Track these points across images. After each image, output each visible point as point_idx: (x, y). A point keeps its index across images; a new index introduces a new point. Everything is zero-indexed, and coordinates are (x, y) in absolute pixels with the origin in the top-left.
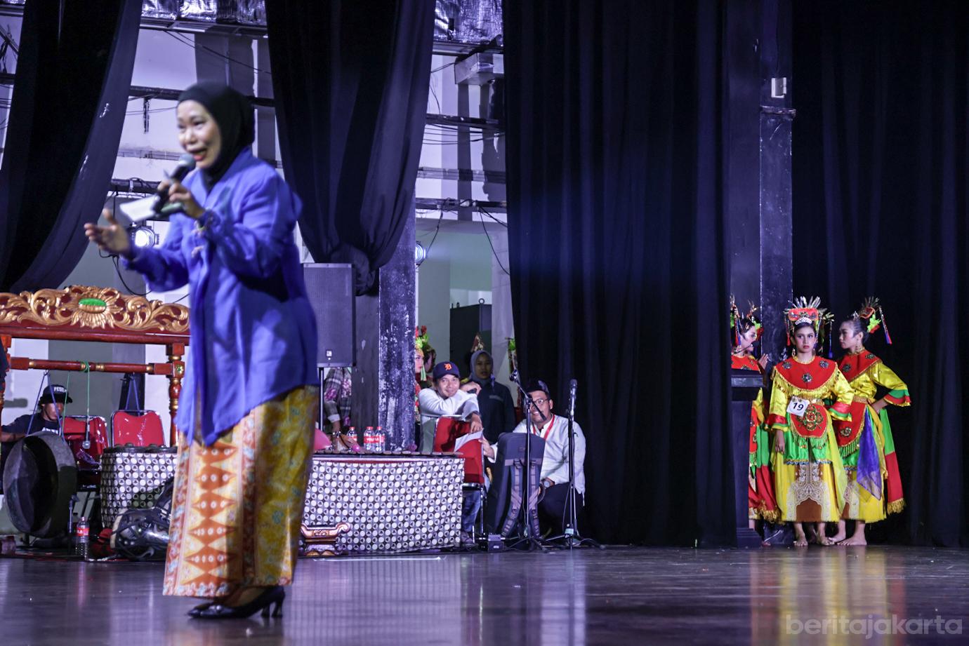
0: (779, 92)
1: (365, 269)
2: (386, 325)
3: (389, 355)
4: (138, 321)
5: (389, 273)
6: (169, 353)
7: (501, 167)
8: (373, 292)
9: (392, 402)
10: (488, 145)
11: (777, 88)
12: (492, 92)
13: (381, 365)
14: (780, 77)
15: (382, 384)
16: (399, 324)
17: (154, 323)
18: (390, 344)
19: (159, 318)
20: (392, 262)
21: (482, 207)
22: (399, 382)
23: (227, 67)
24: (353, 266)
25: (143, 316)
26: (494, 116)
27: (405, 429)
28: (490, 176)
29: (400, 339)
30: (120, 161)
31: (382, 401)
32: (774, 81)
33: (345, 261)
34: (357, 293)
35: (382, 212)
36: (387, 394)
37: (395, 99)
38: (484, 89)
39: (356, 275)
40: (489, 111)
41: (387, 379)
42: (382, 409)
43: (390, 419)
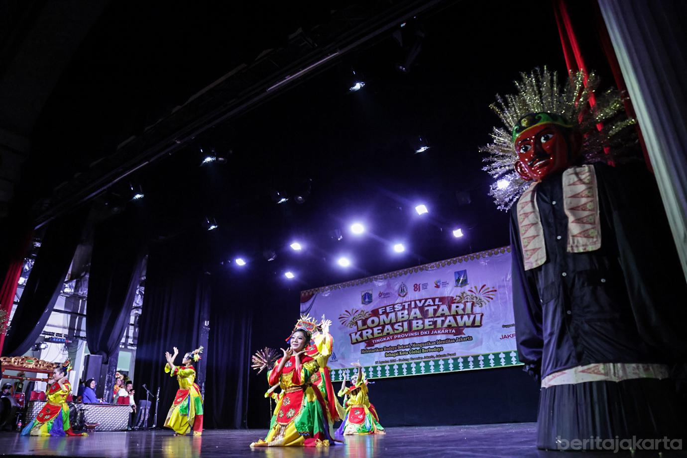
0: (207, 324)
1: (105, 357)
2: (109, 372)
3: (109, 379)
4: (42, 367)
5: (111, 359)
6: (48, 376)
7: (137, 336)
8: (106, 363)
9: (108, 392)
10: (135, 330)
11: (206, 323)
12: (138, 318)
13: (106, 382)
14: (207, 321)
15: (106, 387)
16: (112, 372)
17: (46, 368)
18: (109, 377)
19: (48, 367)
20: (113, 356)
21: (131, 345)
22: (110, 387)
23: (72, 306)
24: (103, 357)
25: (43, 365)
26: (138, 323)
27: (110, 399)
28: (134, 338)
29: (112, 375)
30: (46, 327)
31: (105, 391)
32: (206, 322)
33: (101, 354)
34: (102, 363)
35: (113, 343)
36: (107, 390)
37: (122, 315)
38: (136, 317)
39: (103, 358)
40: (136, 323)
41: (107, 386)
42: (105, 394)
43: (107, 396)
